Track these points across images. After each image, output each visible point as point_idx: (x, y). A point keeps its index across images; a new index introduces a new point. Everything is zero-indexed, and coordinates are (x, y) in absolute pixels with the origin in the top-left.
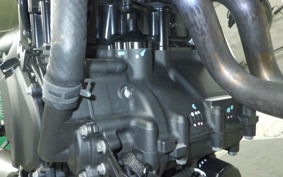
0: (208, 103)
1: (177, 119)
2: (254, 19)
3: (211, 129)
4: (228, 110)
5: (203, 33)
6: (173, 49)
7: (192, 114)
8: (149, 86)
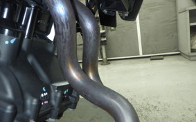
0: (54, 87)
1: (32, 101)
2: (94, 40)
3: (52, 106)
4: (65, 92)
5: (65, 41)
6: (34, 39)
7: (42, 95)
8: (12, 69)
